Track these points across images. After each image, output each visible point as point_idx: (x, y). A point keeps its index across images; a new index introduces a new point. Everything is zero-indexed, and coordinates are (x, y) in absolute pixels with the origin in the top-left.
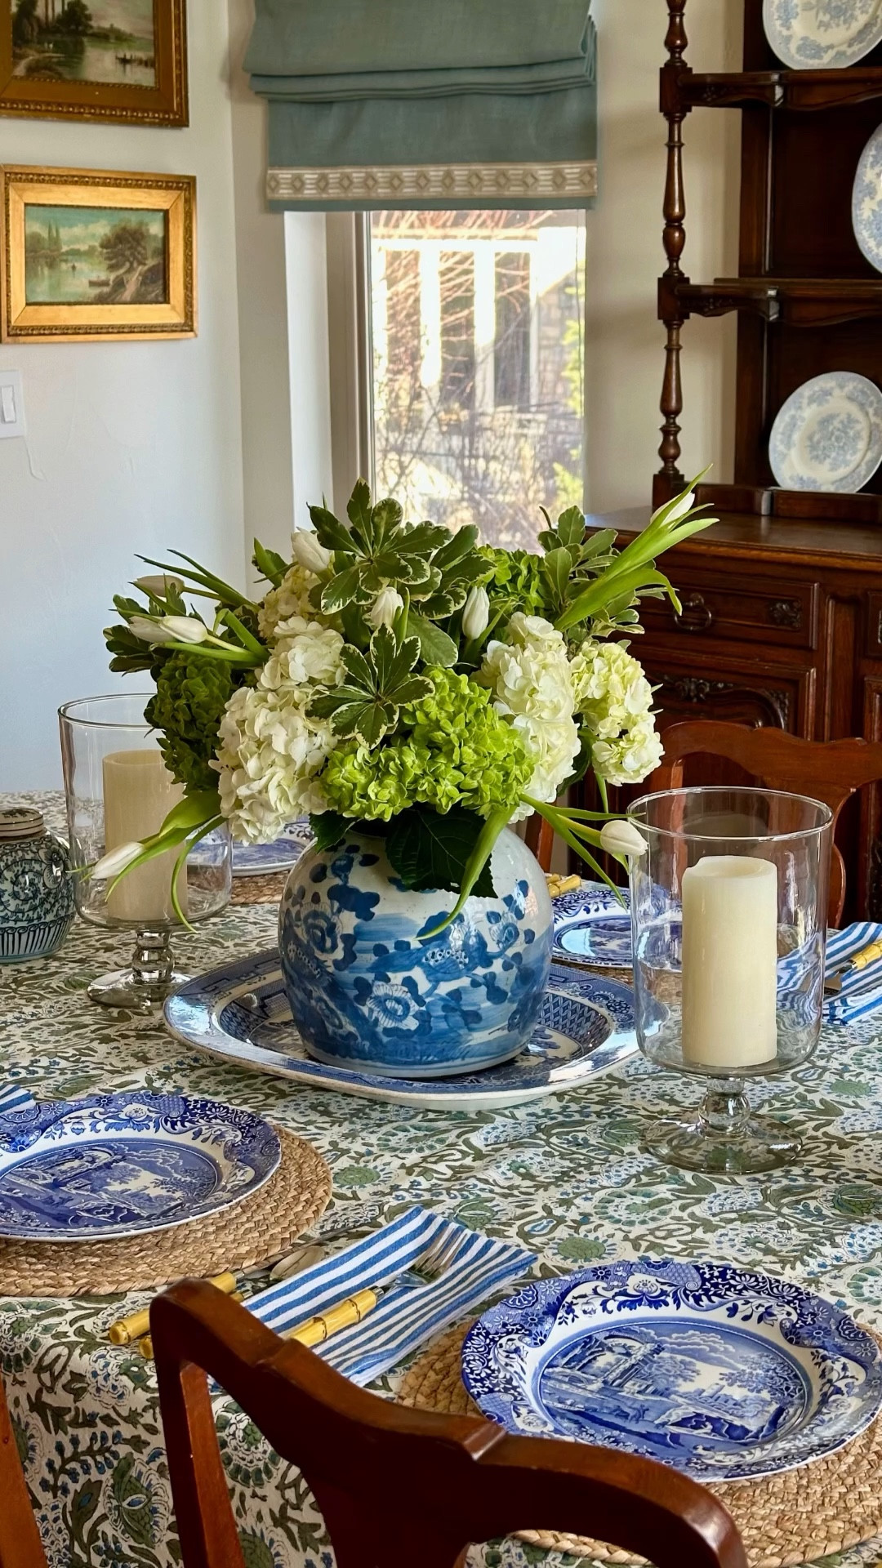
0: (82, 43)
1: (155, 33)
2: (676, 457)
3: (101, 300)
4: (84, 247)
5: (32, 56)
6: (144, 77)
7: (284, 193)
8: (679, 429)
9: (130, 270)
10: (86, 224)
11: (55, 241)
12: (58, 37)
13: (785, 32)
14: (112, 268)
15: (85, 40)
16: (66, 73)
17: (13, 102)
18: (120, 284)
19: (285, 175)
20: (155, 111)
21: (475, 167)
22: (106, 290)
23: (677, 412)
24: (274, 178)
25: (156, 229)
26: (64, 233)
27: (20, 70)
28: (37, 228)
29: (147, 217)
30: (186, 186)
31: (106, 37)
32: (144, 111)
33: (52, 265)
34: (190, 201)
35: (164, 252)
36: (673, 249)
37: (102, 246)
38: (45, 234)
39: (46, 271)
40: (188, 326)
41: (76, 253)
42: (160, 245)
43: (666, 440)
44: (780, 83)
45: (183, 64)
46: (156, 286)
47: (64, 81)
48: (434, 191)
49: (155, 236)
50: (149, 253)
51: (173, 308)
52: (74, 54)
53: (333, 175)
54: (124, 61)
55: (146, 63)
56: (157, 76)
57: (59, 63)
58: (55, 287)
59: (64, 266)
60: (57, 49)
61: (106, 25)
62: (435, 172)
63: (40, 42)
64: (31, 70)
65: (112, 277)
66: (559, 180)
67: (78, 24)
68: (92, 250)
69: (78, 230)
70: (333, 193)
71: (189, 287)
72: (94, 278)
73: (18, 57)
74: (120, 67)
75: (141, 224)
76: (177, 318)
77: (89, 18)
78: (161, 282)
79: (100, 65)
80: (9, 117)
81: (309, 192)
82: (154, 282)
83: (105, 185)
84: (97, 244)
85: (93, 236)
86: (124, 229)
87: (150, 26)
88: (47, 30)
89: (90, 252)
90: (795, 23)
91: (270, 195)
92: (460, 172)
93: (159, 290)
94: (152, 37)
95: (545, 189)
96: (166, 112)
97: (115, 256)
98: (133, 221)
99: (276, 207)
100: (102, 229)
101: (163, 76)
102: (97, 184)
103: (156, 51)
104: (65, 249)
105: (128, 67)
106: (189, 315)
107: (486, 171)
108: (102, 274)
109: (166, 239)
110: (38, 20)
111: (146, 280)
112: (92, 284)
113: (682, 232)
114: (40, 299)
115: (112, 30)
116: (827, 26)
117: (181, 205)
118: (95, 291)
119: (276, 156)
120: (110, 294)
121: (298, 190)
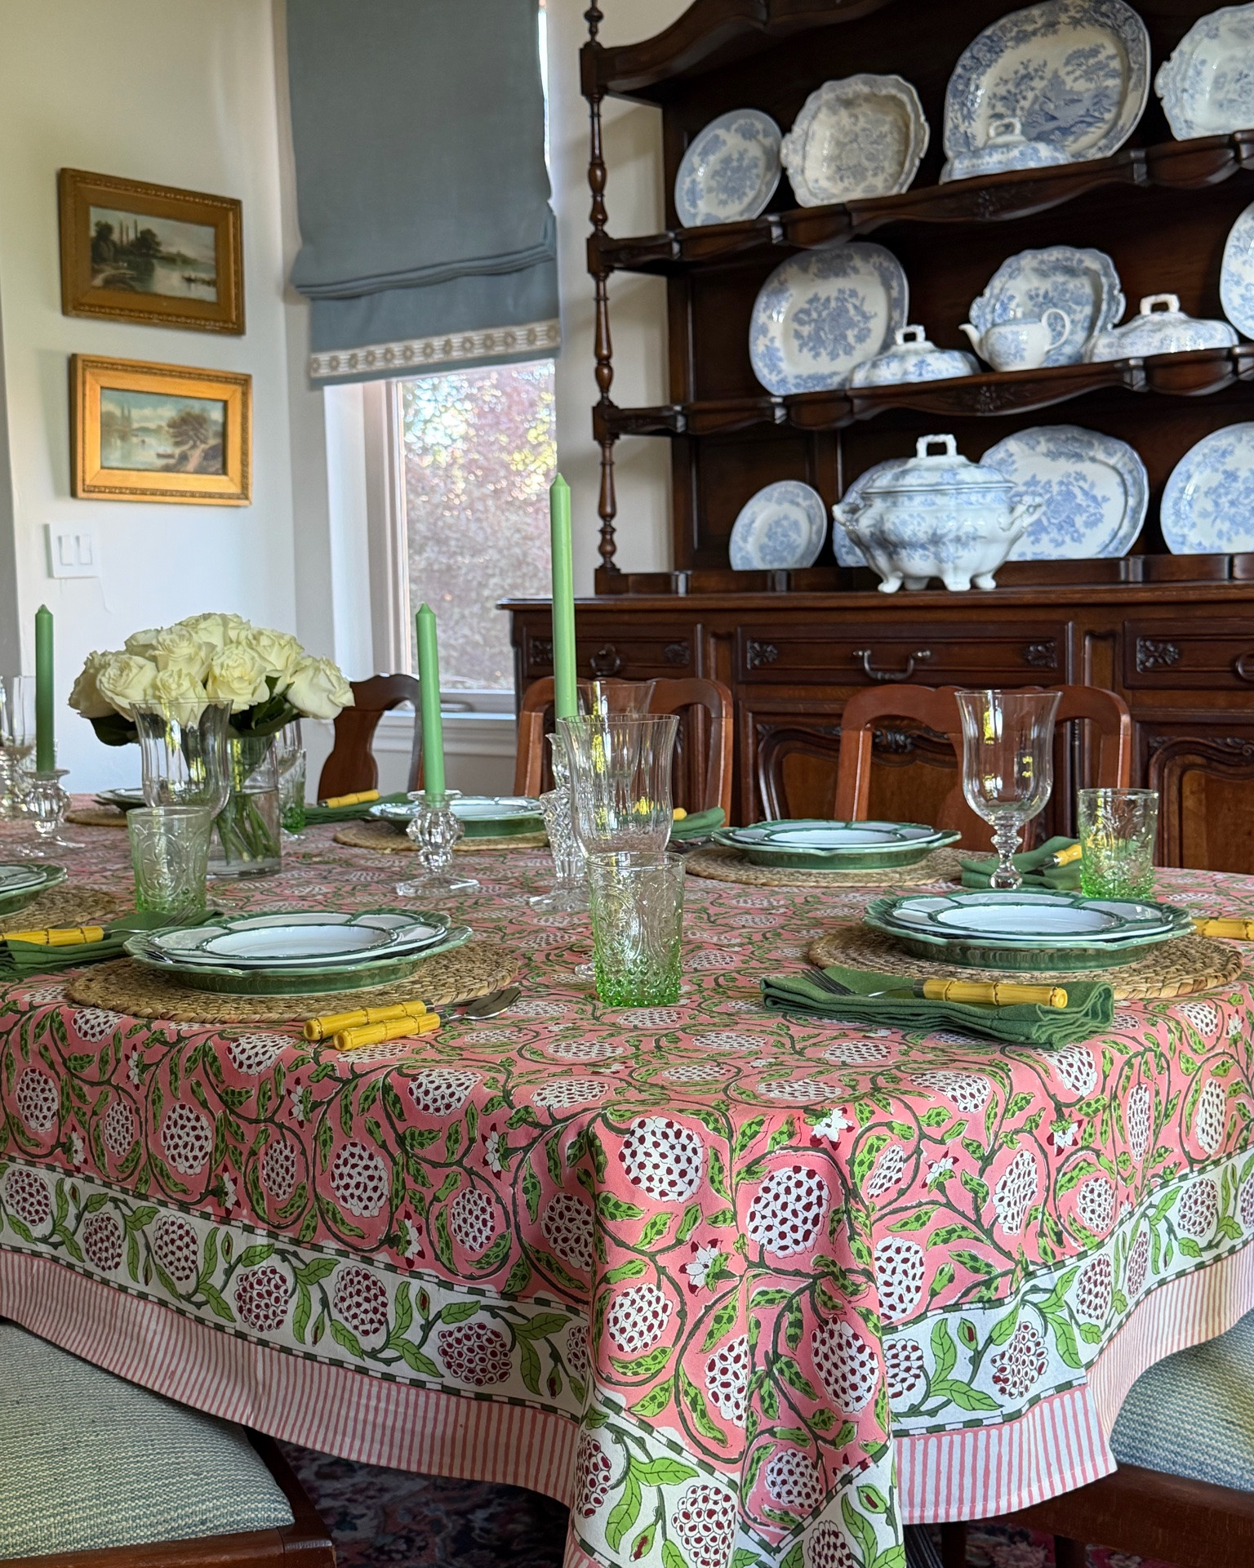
0: (152, 265)
1: (217, 260)
2: (613, 552)
3: (167, 469)
4: (152, 425)
5: (108, 271)
6: (208, 294)
7: (324, 372)
8: (614, 530)
9: (194, 447)
10: (155, 407)
11: (127, 419)
12: (131, 258)
13: (692, 210)
14: (177, 444)
15: (155, 261)
16: (137, 285)
17: (91, 306)
18: (184, 458)
19: (324, 357)
20: (216, 321)
21: (468, 334)
22: (171, 461)
23: (612, 515)
24: (316, 361)
25: (216, 415)
26: (135, 414)
27: (98, 281)
28: (110, 407)
29: (209, 405)
30: (244, 381)
31: (172, 260)
32: (206, 320)
33: (124, 437)
34: (245, 395)
35: (224, 435)
36: (604, 384)
37: (170, 426)
38: (118, 412)
39: (119, 443)
40: (244, 494)
41: (145, 430)
42: (219, 428)
43: (604, 540)
44: (676, 240)
45: (240, 285)
46: (218, 460)
47: (136, 292)
48: (438, 357)
49: (215, 422)
50: (210, 434)
51: (232, 480)
52: (145, 272)
53: (361, 353)
54: (189, 280)
55: (209, 283)
56: (218, 293)
57: (132, 278)
58: (126, 456)
59: (135, 440)
60: (130, 267)
61: (173, 250)
62: (437, 342)
63: (116, 261)
64: (108, 282)
65: (177, 451)
66: (531, 337)
67: (149, 248)
68: (160, 428)
69: (147, 412)
70: (361, 367)
71: (244, 463)
72: (161, 450)
73: (95, 272)
74: (185, 284)
75: (203, 410)
76: (235, 489)
77: (158, 244)
78: (220, 459)
79: (168, 282)
80: (88, 317)
81: (343, 369)
82: (214, 457)
83: (171, 376)
84: (164, 424)
85: (161, 417)
86: (189, 414)
87: (212, 254)
88: (121, 251)
89: (158, 430)
90: (700, 203)
91: (313, 375)
92: (456, 339)
93: (218, 465)
94: (213, 263)
95: (521, 346)
96: (225, 322)
97: (180, 434)
98: (196, 407)
99: (317, 384)
100: (169, 412)
101: (224, 294)
102: (163, 375)
103: (218, 274)
104: (136, 425)
105: (193, 285)
106: (245, 487)
107: (476, 336)
108: (167, 448)
109: (225, 425)
110: (114, 244)
111: (207, 456)
112: (160, 456)
113: (610, 369)
114: (114, 464)
115: (179, 255)
116: (724, 203)
117: (239, 395)
118: (163, 462)
119: (318, 342)
120: (175, 466)
121: (334, 368)
